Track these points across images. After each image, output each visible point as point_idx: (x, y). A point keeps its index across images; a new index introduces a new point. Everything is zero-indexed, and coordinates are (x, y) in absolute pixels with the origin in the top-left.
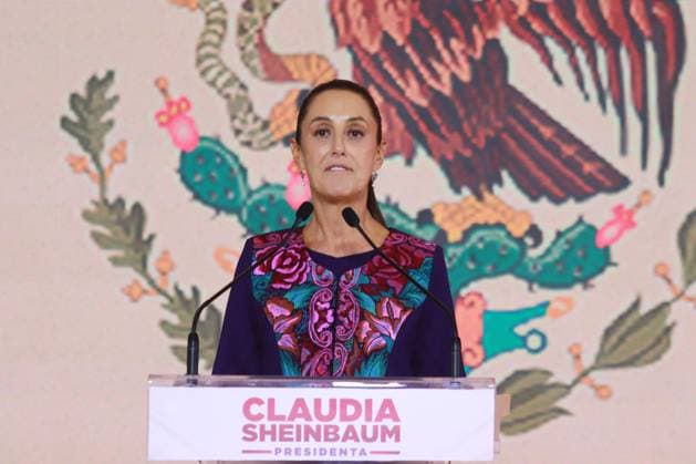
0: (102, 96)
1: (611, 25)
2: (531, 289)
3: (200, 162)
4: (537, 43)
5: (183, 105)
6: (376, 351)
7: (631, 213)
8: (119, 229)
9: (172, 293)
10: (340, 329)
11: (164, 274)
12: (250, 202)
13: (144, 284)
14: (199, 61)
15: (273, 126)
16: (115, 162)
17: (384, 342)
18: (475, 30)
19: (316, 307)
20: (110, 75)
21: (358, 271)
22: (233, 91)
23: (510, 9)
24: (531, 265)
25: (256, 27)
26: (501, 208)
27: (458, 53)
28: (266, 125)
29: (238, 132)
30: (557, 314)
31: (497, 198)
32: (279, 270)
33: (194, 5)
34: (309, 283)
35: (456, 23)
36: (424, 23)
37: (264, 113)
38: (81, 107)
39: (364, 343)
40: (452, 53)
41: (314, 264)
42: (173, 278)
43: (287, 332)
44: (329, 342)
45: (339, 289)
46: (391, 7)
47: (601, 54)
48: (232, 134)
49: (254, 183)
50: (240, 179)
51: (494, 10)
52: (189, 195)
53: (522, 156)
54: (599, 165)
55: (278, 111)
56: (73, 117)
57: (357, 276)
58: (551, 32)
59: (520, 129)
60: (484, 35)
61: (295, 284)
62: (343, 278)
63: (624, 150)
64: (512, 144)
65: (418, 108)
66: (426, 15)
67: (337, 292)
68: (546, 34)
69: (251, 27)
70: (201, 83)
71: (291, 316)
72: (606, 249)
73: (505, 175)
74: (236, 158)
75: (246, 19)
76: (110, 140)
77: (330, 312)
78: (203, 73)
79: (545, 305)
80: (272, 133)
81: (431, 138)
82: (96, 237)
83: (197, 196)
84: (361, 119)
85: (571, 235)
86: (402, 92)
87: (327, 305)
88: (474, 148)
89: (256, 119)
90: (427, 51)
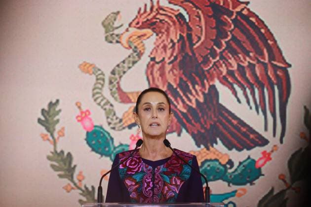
0: (54, 109)
1: (260, 79)
2: (229, 185)
3: (95, 136)
4: (230, 86)
5: (87, 113)
6: (171, 198)
7: (269, 154)
8: (61, 163)
9: (83, 188)
10: (155, 189)
11: (80, 181)
12: (115, 152)
13: (72, 185)
14: (94, 95)
15: (124, 121)
16: (60, 136)
17: (174, 194)
18: (205, 81)
19: (145, 181)
20: (58, 101)
21: (162, 166)
22: (107, 107)
23: (219, 73)
24: (229, 176)
25: (117, 81)
26: (217, 153)
27: (198, 91)
28: (121, 121)
29: (109, 124)
30: (240, 195)
31: (215, 149)
32: (130, 166)
33: (91, 72)
34: (143, 172)
35: (197, 79)
36: (185, 79)
37: (120, 116)
38: (46, 114)
39: (166, 195)
40: (196, 91)
41: (144, 164)
42: (84, 182)
43: (134, 191)
44: (151, 195)
45: (155, 173)
46: (171, 72)
47: (256, 91)
48: (107, 124)
49: (116, 144)
50: (111, 142)
51: (213, 73)
52: (90, 149)
53: (225, 132)
54: (256, 135)
55: (126, 115)
56: (43, 118)
57: (162, 168)
58: (236, 82)
59: (224, 121)
60: (209, 84)
61: (137, 172)
62: (156, 169)
63: (266, 129)
64: (221, 127)
65: (182, 113)
66: (185, 76)
67: (154, 174)
68: (234, 83)
69: (115, 81)
70: (94, 104)
71: (136, 185)
72: (260, 169)
73: (218, 139)
74: (109, 134)
75: (113, 78)
76: (58, 127)
77: (151, 183)
78: (95, 100)
79: (235, 191)
80: (124, 124)
81: (188, 125)
82: (52, 166)
83: (93, 150)
84: (163, 103)
85: (245, 163)
86: (176, 107)
87: (150, 180)
88: (205, 128)
89: (117, 118)
90: (186, 90)
